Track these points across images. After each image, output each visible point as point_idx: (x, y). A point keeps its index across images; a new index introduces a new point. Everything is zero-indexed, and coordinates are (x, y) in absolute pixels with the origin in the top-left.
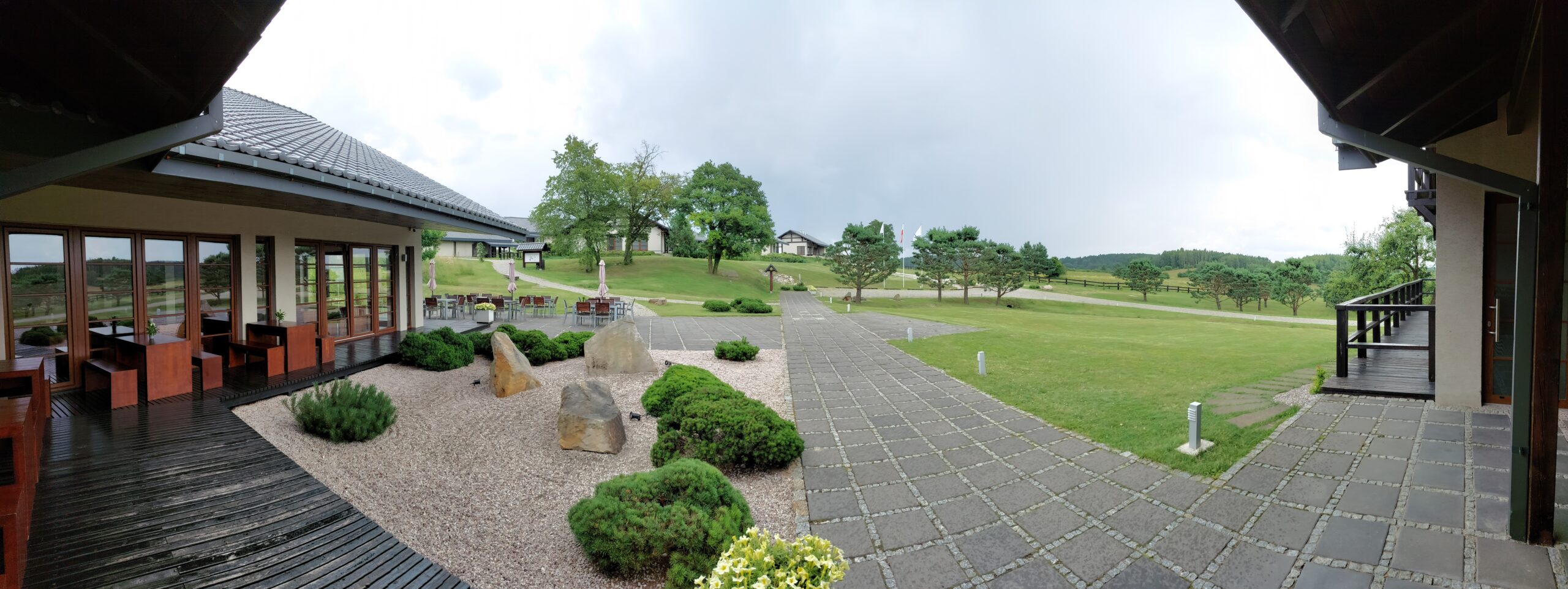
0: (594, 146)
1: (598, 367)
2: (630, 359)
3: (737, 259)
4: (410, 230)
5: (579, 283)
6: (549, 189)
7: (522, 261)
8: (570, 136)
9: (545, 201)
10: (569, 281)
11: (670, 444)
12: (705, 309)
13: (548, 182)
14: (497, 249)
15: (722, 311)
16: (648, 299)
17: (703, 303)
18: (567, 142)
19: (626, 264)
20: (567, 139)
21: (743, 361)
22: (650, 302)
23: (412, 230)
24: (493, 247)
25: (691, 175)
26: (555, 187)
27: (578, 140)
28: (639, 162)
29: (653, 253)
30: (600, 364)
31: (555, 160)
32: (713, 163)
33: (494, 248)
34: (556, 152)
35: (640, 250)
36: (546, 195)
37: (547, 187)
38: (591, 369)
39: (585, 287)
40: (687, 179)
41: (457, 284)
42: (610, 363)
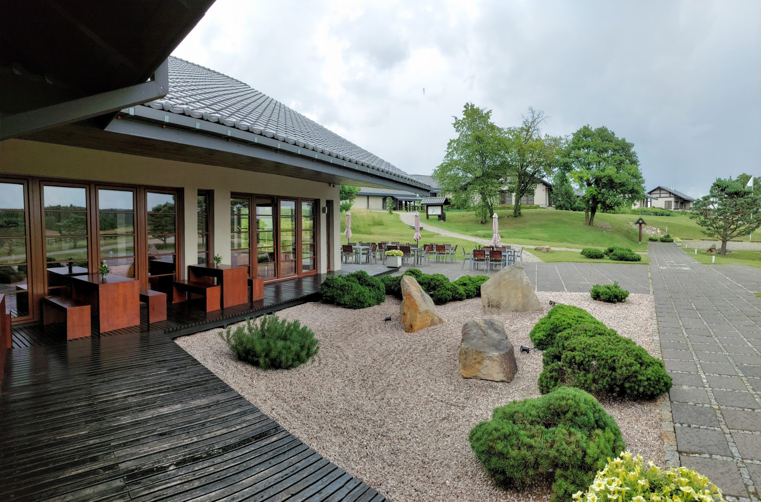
0: (488, 113)
1: (493, 306)
2: (520, 299)
3: (610, 213)
4: (330, 186)
5: (475, 233)
6: (450, 150)
7: (425, 214)
8: (467, 104)
9: (447, 161)
10: (467, 231)
11: (554, 374)
12: (583, 256)
13: (449, 144)
14: (404, 202)
15: (597, 258)
16: (534, 247)
17: (581, 250)
18: (465, 109)
19: (515, 217)
20: (465, 107)
21: (615, 302)
22: (536, 249)
23: (332, 185)
25: (571, 137)
26: (455, 149)
27: (475, 107)
28: (526, 126)
29: (538, 207)
30: (495, 303)
31: (455, 125)
32: (590, 127)
33: (401, 202)
34: (456, 118)
35: (528, 204)
36: (447, 156)
37: (448, 148)
38: (487, 308)
39: (480, 237)
41: (371, 234)
42: (503, 303)
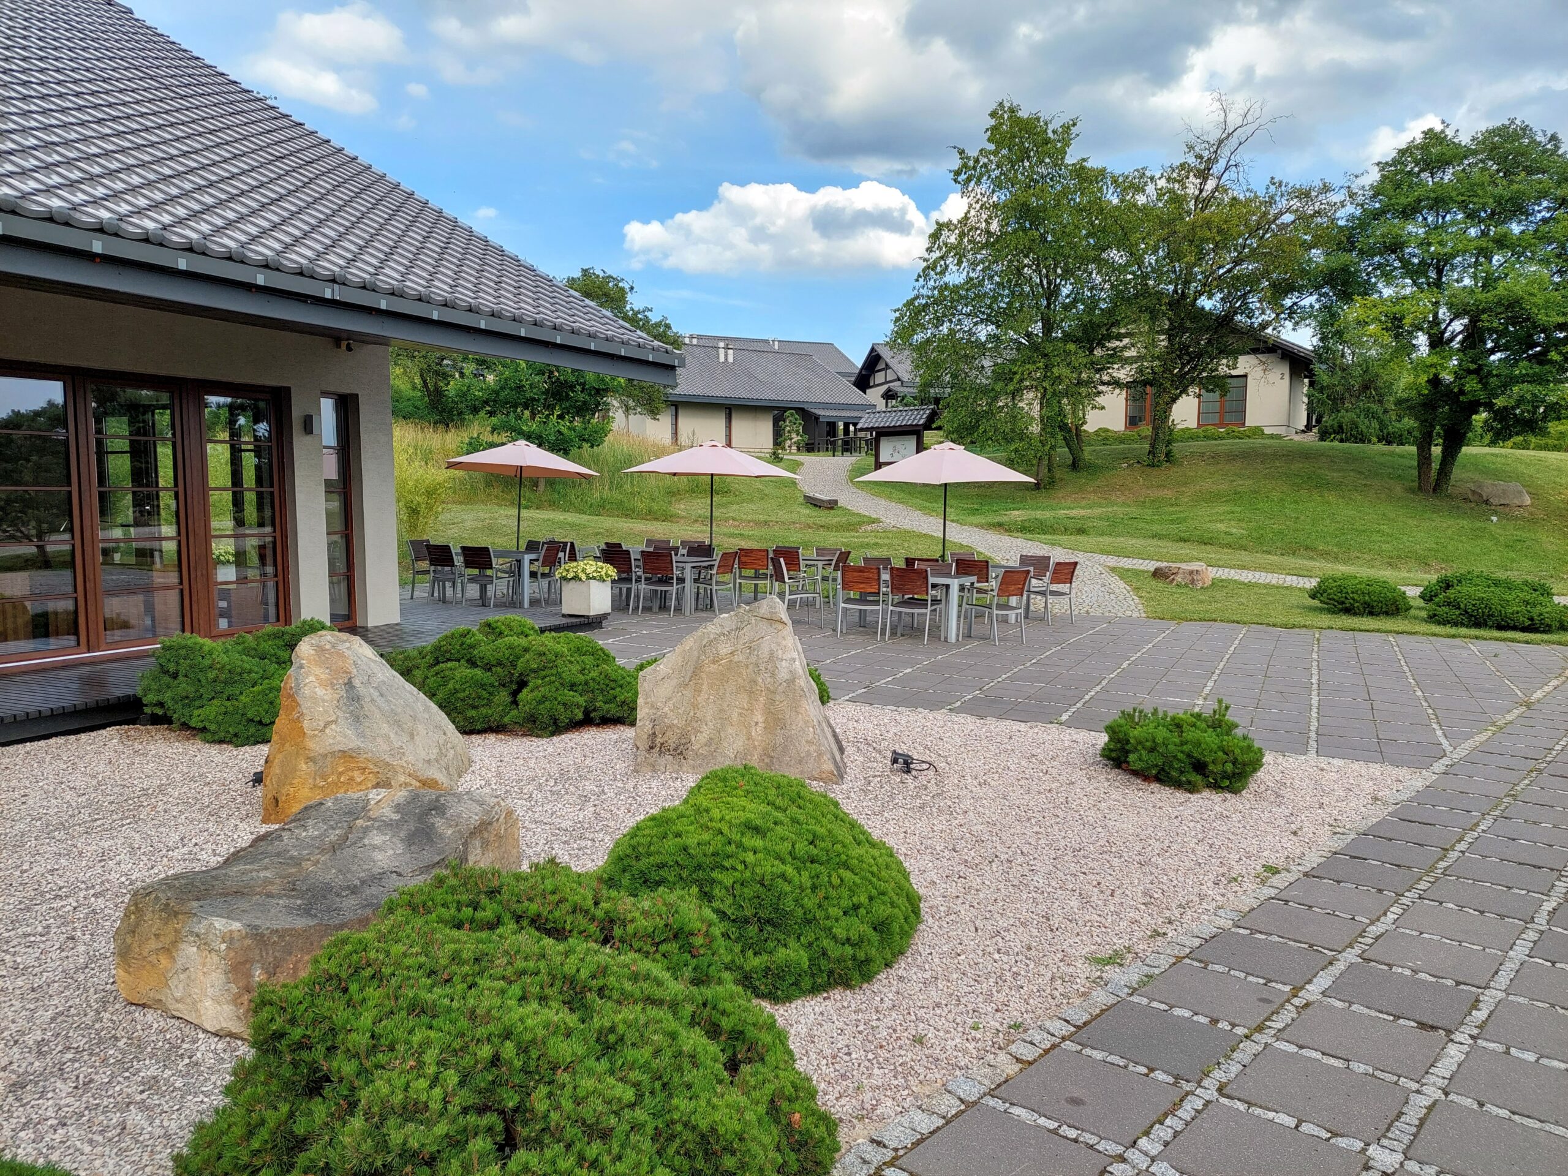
0: (1067, 128)
1: (663, 749)
2: (757, 732)
4: (339, 346)
6: (937, 254)
8: (1001, 104)
9: (924, 292)
12: (1316, 603)
13: (935, 236)
15: (1371, 614)
16: (1152, 566)
18: (993, 122)
19: (1151, 465)
20: (993, 114)
21: (1192, 789)
22: (1157, 574)
23: (344, 344)
24: (829, 423)
26: (950, 248)
27: (1020, 114)
28: (1199, 157)
29: (1258, 431)
30: (672, 739)
31: (958, 173)
33: (832, 426)
34: (962, 152)
35: (1221, 425)
36: (925, 274)
37: (929, 250)
40: (1352, 195)
42: (699, 741)
